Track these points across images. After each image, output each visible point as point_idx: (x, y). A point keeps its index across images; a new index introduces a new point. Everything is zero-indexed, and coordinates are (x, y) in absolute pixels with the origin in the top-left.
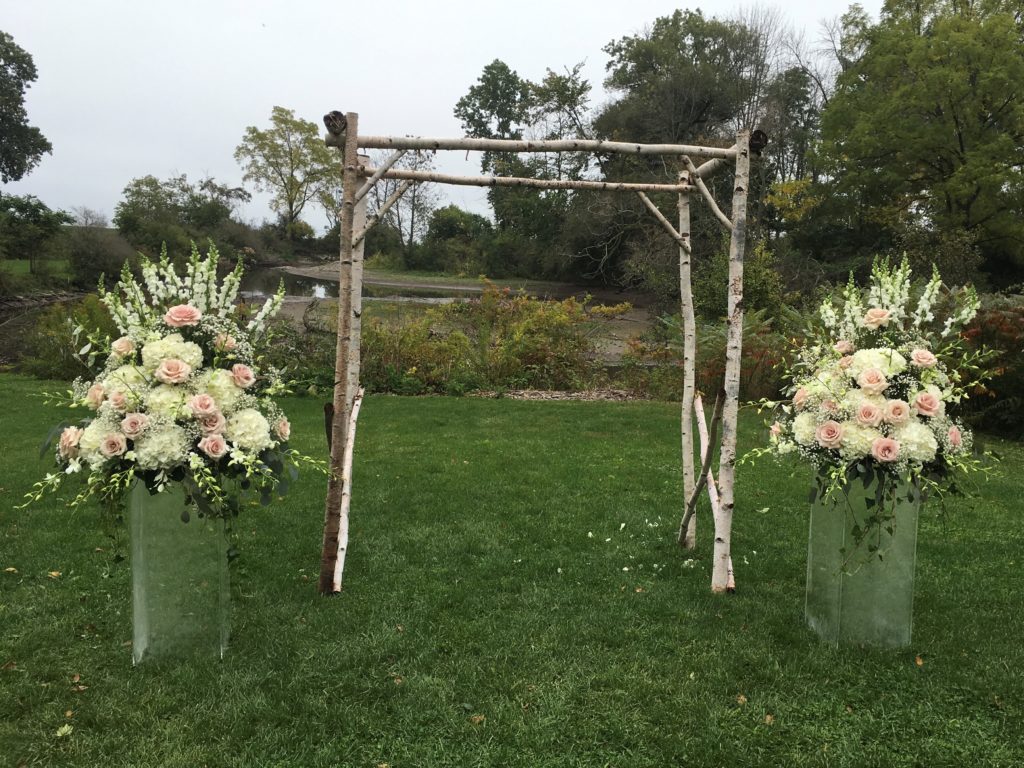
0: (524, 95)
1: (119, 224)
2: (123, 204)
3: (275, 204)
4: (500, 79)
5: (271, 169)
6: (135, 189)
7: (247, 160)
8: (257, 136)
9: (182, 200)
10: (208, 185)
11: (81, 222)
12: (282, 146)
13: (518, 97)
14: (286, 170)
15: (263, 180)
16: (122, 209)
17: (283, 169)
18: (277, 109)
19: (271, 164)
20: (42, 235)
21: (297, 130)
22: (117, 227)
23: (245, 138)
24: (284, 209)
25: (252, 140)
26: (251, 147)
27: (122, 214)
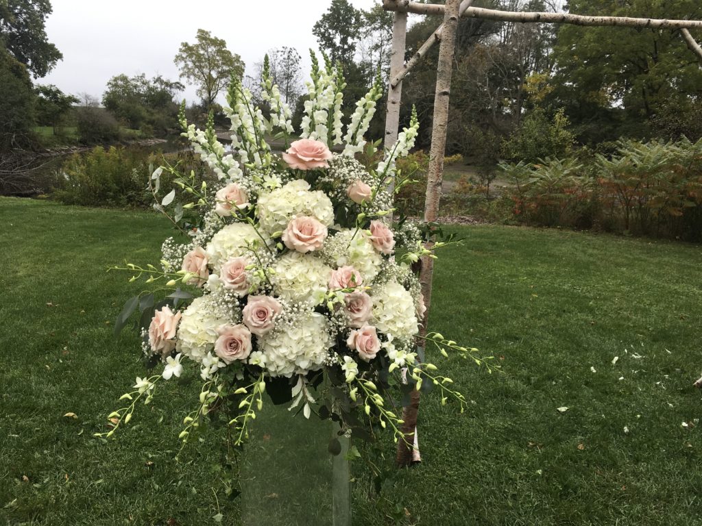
0: (357, 20)
1: (105, 105)
2: (107, 93)
3: (199, 92)
4: (342, 9)
5: (197, 70)
6: (114, 83)
7: (182, 64)
8: (187, 48)
9: (143, 90)
10: (159, 80)
11: (83, 103)
12: (204, 55)
13: (353, 21)
14: (206, 70)
15: (192, 77)
16: (106, 95)
17: (204, 70)
18: (200, 31)
19: (197, 67)
20: (60, 111)
21: (212, 44)
22: (104, 107)
23: (180, 49)
24: (205, 96)
25: (184, 51)
26: (184, 55)
27: (107, 99)
